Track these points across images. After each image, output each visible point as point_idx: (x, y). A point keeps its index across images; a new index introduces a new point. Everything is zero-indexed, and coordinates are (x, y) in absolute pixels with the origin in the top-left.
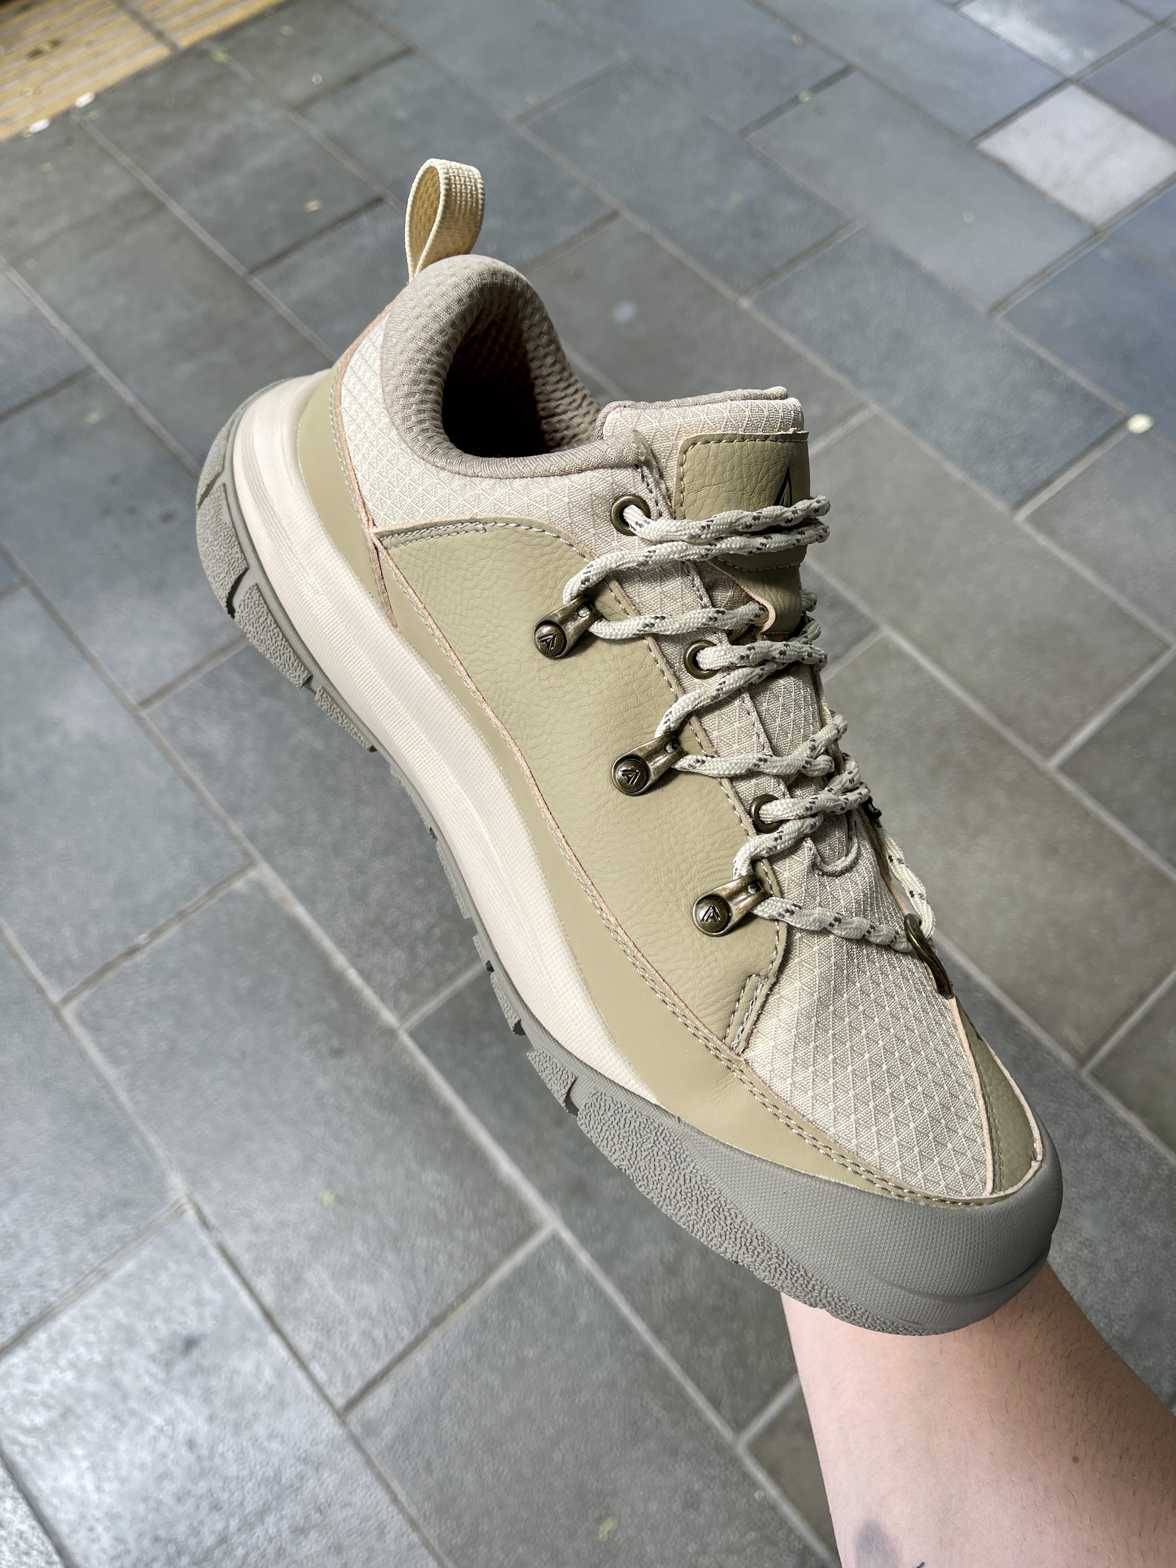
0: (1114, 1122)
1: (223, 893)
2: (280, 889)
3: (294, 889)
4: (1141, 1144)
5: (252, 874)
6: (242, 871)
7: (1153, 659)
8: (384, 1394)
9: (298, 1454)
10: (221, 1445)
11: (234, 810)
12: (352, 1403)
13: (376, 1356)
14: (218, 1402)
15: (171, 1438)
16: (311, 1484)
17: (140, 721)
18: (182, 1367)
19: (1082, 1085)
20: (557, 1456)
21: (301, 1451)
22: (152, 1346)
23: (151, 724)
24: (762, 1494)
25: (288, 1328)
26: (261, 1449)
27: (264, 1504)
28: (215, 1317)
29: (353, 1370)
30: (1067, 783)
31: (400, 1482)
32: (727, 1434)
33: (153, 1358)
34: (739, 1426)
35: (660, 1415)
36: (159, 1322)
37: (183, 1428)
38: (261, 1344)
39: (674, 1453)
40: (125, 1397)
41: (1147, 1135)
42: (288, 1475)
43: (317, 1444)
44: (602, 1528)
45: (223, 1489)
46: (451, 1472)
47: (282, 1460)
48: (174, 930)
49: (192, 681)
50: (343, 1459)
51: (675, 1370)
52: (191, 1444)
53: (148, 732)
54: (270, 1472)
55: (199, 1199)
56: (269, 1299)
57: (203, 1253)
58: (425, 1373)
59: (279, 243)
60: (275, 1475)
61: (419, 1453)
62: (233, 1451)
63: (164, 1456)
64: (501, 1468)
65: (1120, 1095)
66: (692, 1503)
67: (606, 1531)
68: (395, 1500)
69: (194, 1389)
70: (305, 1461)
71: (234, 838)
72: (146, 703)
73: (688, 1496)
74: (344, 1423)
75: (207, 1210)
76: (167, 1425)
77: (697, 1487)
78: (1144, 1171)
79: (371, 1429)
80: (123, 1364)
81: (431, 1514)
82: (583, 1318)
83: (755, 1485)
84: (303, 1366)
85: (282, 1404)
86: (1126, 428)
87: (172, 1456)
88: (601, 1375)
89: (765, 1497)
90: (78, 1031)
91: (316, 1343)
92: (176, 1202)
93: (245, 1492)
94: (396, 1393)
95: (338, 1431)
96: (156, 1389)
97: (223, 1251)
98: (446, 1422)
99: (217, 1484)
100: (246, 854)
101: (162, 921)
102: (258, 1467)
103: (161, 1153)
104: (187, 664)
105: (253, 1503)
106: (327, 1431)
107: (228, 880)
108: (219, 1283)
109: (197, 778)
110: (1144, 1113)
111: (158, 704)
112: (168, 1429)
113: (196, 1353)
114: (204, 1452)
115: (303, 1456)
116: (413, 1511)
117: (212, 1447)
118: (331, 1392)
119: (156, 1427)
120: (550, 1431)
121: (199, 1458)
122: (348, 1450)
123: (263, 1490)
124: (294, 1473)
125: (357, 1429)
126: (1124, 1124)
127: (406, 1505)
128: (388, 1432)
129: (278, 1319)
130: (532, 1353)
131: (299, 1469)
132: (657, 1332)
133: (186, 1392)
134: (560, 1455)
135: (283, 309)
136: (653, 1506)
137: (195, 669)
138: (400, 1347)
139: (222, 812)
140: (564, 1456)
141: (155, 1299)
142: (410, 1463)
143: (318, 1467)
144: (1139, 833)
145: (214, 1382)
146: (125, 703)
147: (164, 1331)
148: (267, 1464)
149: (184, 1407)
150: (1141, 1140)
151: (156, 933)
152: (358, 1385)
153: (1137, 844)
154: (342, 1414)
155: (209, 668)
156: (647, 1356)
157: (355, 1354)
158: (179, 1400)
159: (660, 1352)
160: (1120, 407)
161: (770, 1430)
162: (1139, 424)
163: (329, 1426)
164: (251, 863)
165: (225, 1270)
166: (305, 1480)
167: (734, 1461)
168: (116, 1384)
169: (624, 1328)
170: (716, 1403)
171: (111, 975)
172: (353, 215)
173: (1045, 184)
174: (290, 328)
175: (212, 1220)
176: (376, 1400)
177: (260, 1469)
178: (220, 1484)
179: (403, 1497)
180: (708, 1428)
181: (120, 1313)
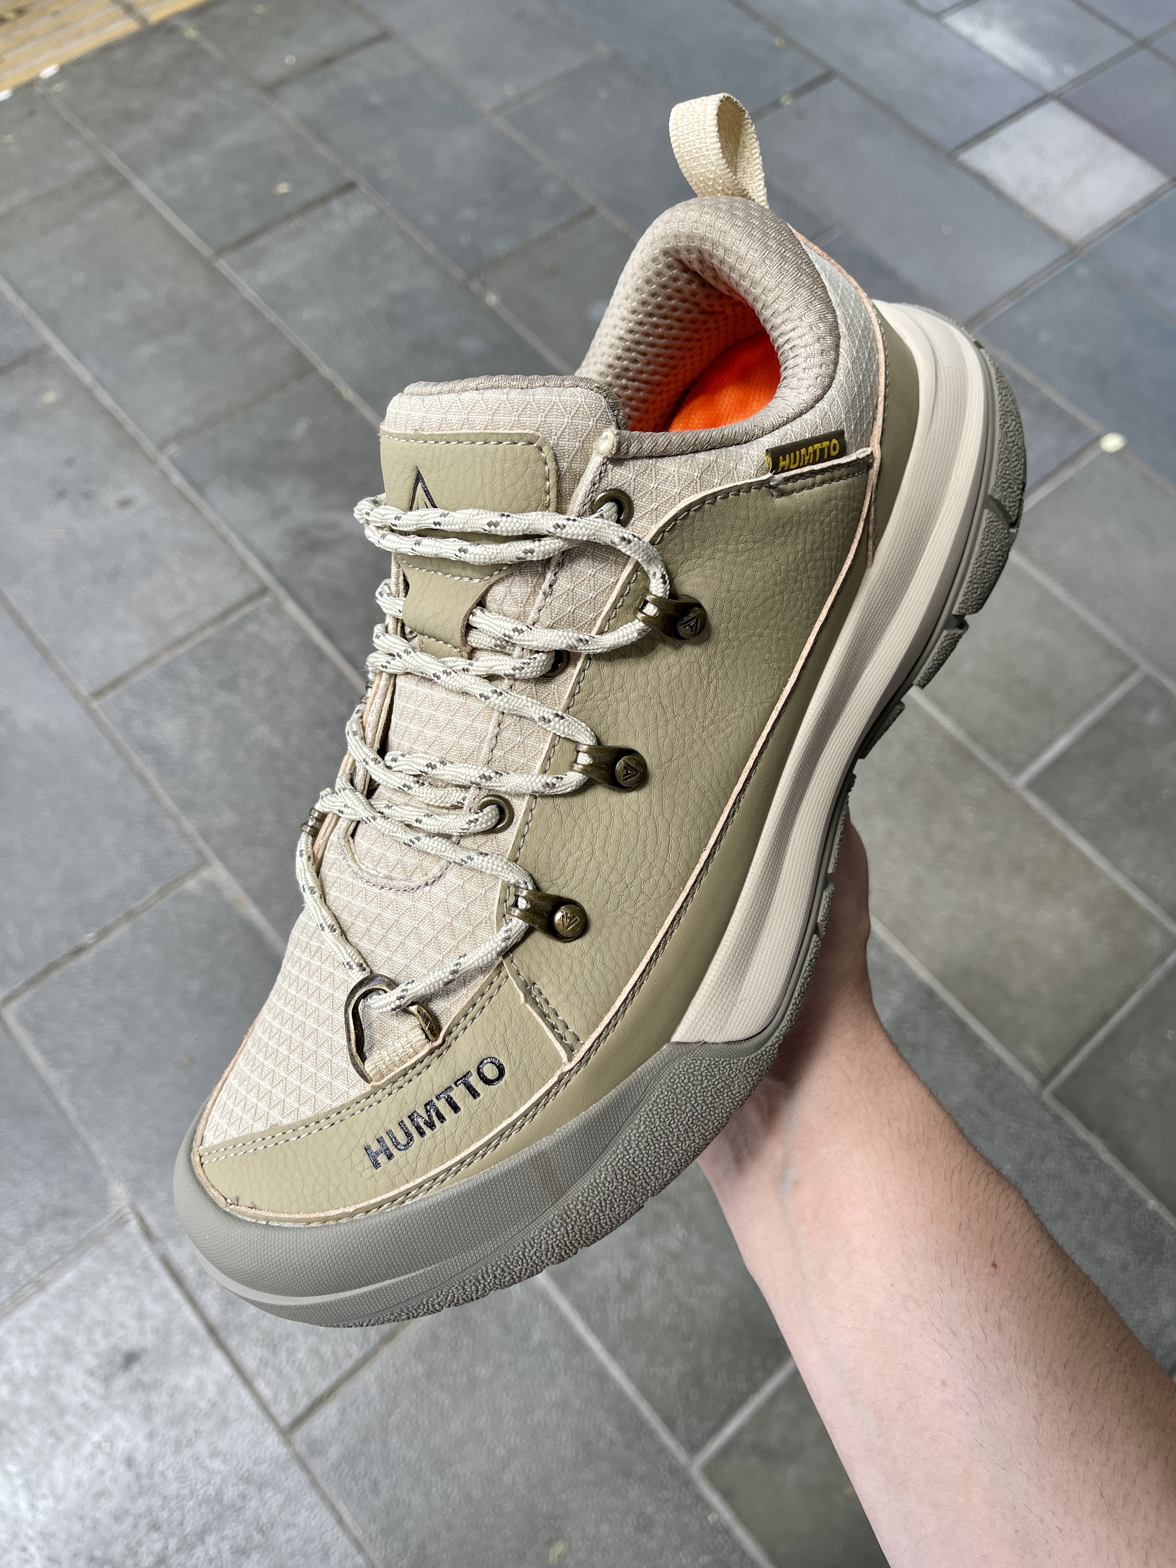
0: (1075, 1142)
1: (172, 894)
2: (233, 890)
3: (247, 889)
4: (1101, 1166)
5: (205, 874)
6: (194, 870)
7: (1122, 678)
8: (330, 1412)
9: (241, 1473)
10: (161, 1464)
11: (188, 807)
12: (298, 1422)
13: (323, 1374)
14: (158, 1419)
15: (110, 1455)
16: (253, 1504)
17: (91, 713)
18: (121, 1382)
19: (1044, 1106)
20: (507, 1478)
21: (244, 1469)
22: (91, 1361)
23: (102, 715)
24: (716, 1517)
25: (233, 1342)
26: (203, 1467)
27: (204, 1525)
28: (156, 1331)
29: (299, 1387)
30: (1034, 802)
31: (346, 1503)
32: (681, 1456)
33: (91, 1373)
34: (694, 1448)
35: (614, 1437)
36: (97, 1335)
37: (122, 1445)
38: (204, 1360)
39: (627, 1474)
40: (62, 1411)
41: (1107, 1157)
42: (230, 1494)
43: (260, 1464)
44: (551, 1551)
45: (163, 1507)
46: (398, 1493)
47: (224, 1480)
48: (123, 929)
49: (147, 672)
50: (287, 1479)
51: (629, 1389)
52: (130, 1462)
53: (100, 725)
54: (211, 1491)
55: (142, 1208)
56: (214, 1311)
57: (146, 1267)
58: (374, 1390)
59: (247, 225)
60: (217, 1494)
61: (366, 1473)
62: (174, 1470)
63: (102, 1473)
64: (450, 1490)
65: (1081, 1116)
66: (645, 1526)
67: (556, 1554)
68: (340, 1521)
69: (135, 1407)
70: (247, 1480)
71: (186, 836)
72: (98, 694)
73: (640, 1520)
74: (289, 1443)
75: (152, 1220)
76: (105, 1441)
77: (650, 1509)
78: (1104, 1192)
79: (316, 1448)
80: (60, 1378)
81: (377, 1536)
82: (536, 1336)
83: (708, 1508)
84: (247, 1382)
85: (224, 1422)
86: (1099, 447)
87: (110, 1473)
88: (553, 1395)
89: (719, 1520)
90: (19, 1032)
91: (261, 1360)
92: (117, 1213)
93: (186, 1511)
94: (343, 1411)
95: (282, 1451)
96: (95, 1404)
97: (167, 1263)
98: (394, 1441)
99: (156, 1502)
100: (199, 853)
101: (110, 920)
102: (199, 1486)
103: (103, 1160)
104: (142, 654)
105: (194, 1522)
106: (270, 1450)
107: (180, 879)
108: (161, 1297)
109: (150, 773)
110: (1104, 1134)
111: (110, 696)
112: (106, 1447)
113: (136, 1369)
114: (144, 1470)
115: (246, 1475)
116: (358, 1533)
117: (152, 1465)
118: (276, 1410)
119: (94, 1443)
120: (501, 1452)
121: (138, 1476)
122: (292, 1469)
123: (204, 1509)
124: (236, 1493)
125: (302, 1448)
126: (1085, 1146)
127: (352, 1526)
128: (334, 1452)
129: (222, 1334)
130: (484, 1371)
131: (241, 1488)
132: (613, 1351)
133: (124, 1409)
134: (511, 1476)
135: (249, 293)
136: (605, 1529)
137: (150, 661)
138: (348, 1364)
139: (175, 809)
140: (514, 1478)
141: (94, 1311)
142: (356, 1484)
143: (261, 1487)
144: (1105, 852)
145: (154, 1399)
146: (76, 694)
147: (103, 1345)
148: (209, 1483)
149: (124, 1425)
150: (1101, 1162)
151: (104, 932)
152: (304, 1402)
153: (1102, 864)
154: (287, 1433)
155: (165, 659)
156: (602, 1375)
157: (301, 1371)
158: (118, 1418)
159: (615, 1372)
160: (1094, 426)
161: (725, 1452)
162: (1112, 442)
163: (272, 1442)
164: (204, 863)
165: (167, 1282)
166: (248, 1499)
167: (688, 1482)
168: (53, 1399)
169: (578, 1346)
170: (670, 1423)
171: (55, 975)
172: (324, 200)
173: (1023, 198)
174: (255, 313)
175: (156, 1230)
176: (322, 1419)
177: (201, 1488)
178: (160, 1503)
179: (348, 1518)
180: (663, 1449)
181: (57, 1326)
